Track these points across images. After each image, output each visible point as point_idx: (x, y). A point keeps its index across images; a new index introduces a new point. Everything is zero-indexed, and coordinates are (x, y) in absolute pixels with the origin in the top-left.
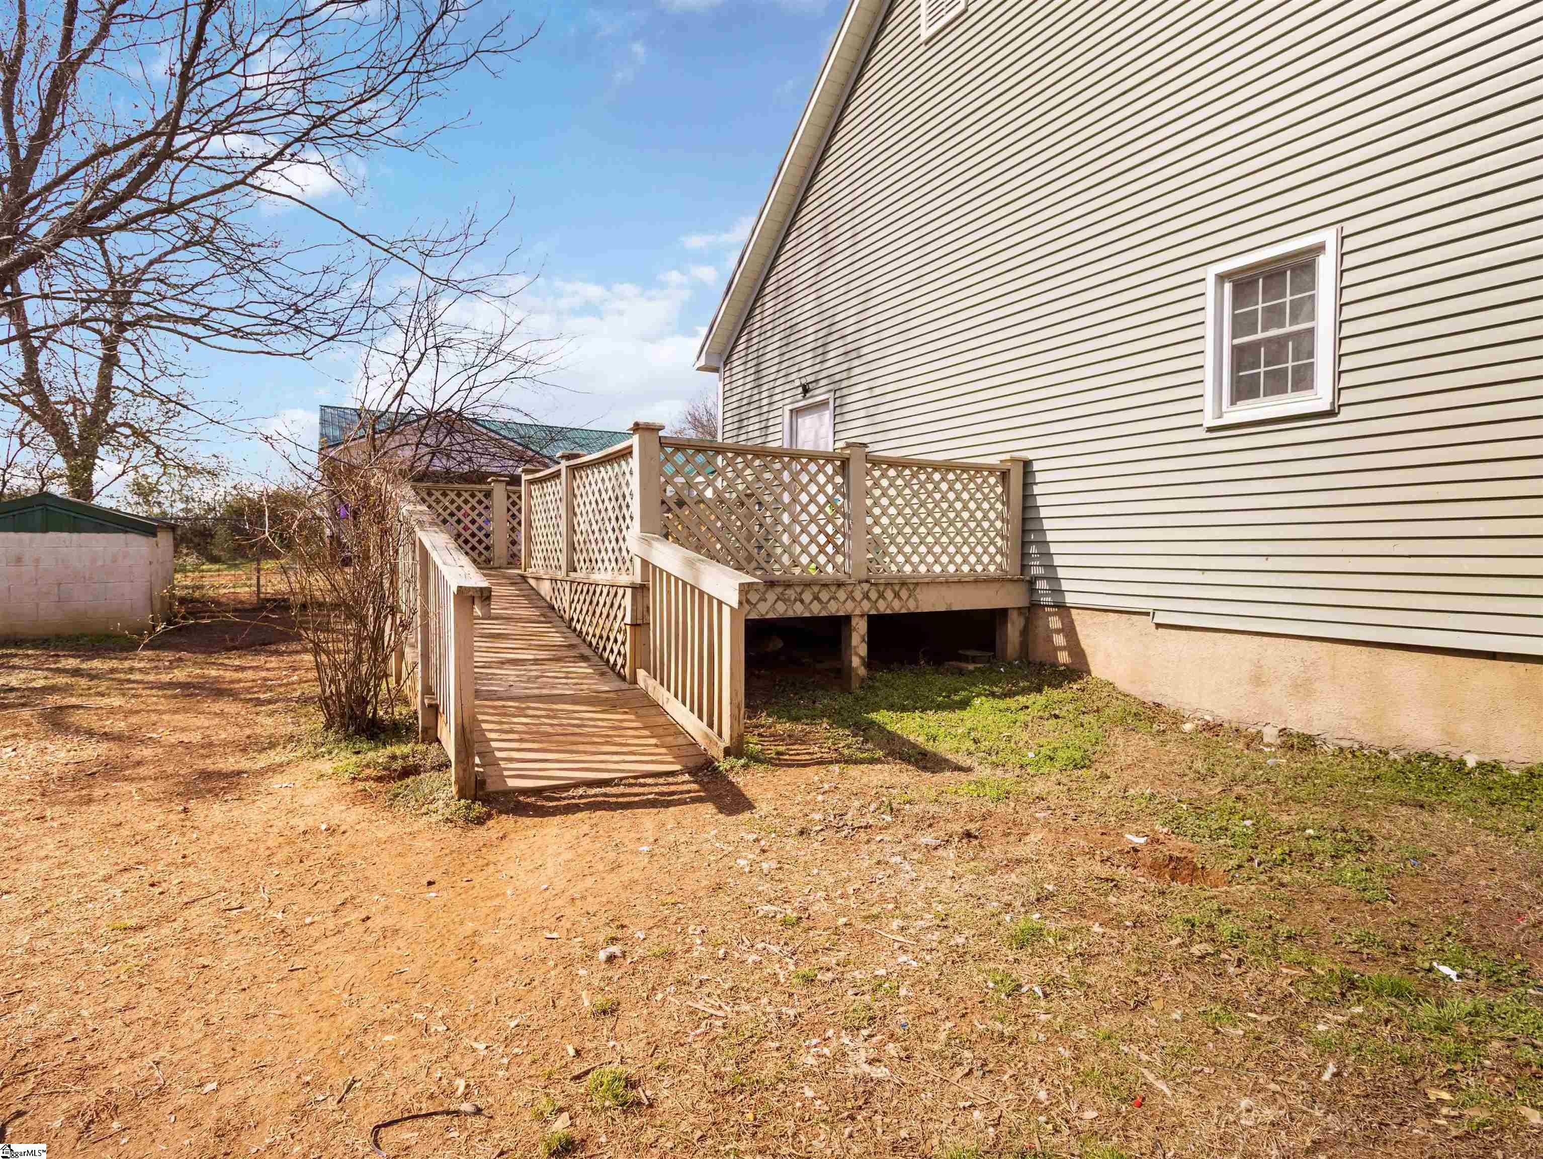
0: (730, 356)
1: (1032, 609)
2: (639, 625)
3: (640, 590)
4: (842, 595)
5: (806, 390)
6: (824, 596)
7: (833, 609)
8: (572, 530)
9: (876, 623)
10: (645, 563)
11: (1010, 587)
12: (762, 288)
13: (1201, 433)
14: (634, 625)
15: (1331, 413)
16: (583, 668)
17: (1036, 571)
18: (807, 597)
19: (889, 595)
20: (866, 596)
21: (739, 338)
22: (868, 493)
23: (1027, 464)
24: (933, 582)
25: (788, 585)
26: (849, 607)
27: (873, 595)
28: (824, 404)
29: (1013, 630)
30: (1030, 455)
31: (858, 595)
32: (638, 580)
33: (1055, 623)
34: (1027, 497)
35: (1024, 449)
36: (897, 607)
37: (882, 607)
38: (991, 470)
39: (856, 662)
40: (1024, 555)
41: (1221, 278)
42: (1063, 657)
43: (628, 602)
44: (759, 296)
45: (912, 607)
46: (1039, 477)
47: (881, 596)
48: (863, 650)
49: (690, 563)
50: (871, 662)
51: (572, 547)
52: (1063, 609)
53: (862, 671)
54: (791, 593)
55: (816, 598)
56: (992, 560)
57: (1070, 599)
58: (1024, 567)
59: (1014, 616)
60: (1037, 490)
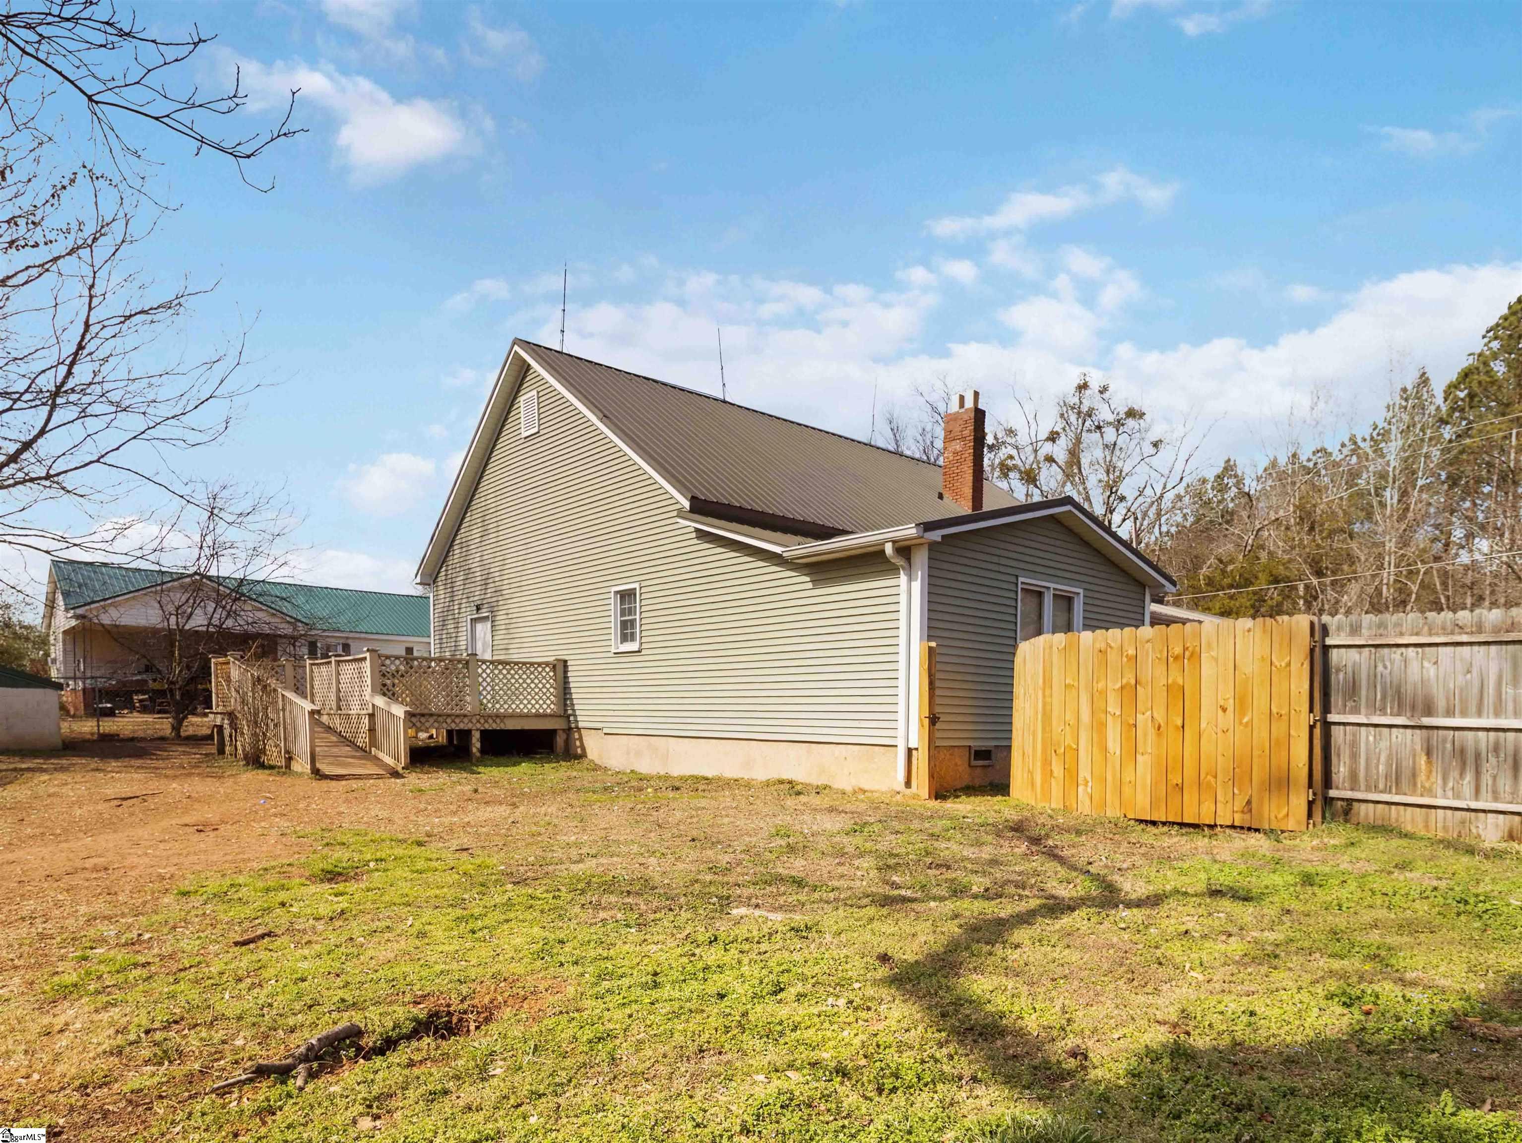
0: (437, 577)
1: (569, 731)
2: (372, 730)
3: (372, 716)
4: (466, 720)
5: (478, 608)
6: (457, 721)
7: (462, 726)
8: (339, 691)
9: (485, 734)
10: (373, 705)
11: (558, 719)
12: (453, 541)
13: (611, 655)
14: (370, 730)
15: (639, 651)
16: (348, 748)
17: (570, 712)
18: (449, 721)
19: (490, 721)
20: (478, 721)
21: (441, 567)
22: (480, 675)
23: (565, 661)
24: (512, 716)
25: (439, 716)
26: (470, 726)
27: (482, 721)
28: (487, 617)
29: (560, 740)
30: (566, 658)
31: (474, 721)
32: (370, 711)
33: (576, 736)
34: (566, 677)
35: (563, 655)
36: (495, 726)
37: (487, 726)
38: (547, 664)
39: (474, 750)
40: (565, 705)
41: (616, 593)
42: (579, 751)
43: (367, 721)
44: (451, 546)
45: (502, 726)
46: (570, 668)
47: (486, 721)
48: (478, 745)
49: (388, 704)
50: (483, 751)
51: (339, 699)
52: (578, 729)
53: (478, 754)
54: (441, 719)
55: (453, 721)
56: (549, 706)
57: (581, 725)
58: (566, 710)
59: (560, 733)
60: (569, 674)
